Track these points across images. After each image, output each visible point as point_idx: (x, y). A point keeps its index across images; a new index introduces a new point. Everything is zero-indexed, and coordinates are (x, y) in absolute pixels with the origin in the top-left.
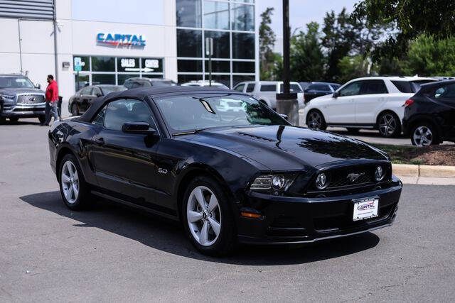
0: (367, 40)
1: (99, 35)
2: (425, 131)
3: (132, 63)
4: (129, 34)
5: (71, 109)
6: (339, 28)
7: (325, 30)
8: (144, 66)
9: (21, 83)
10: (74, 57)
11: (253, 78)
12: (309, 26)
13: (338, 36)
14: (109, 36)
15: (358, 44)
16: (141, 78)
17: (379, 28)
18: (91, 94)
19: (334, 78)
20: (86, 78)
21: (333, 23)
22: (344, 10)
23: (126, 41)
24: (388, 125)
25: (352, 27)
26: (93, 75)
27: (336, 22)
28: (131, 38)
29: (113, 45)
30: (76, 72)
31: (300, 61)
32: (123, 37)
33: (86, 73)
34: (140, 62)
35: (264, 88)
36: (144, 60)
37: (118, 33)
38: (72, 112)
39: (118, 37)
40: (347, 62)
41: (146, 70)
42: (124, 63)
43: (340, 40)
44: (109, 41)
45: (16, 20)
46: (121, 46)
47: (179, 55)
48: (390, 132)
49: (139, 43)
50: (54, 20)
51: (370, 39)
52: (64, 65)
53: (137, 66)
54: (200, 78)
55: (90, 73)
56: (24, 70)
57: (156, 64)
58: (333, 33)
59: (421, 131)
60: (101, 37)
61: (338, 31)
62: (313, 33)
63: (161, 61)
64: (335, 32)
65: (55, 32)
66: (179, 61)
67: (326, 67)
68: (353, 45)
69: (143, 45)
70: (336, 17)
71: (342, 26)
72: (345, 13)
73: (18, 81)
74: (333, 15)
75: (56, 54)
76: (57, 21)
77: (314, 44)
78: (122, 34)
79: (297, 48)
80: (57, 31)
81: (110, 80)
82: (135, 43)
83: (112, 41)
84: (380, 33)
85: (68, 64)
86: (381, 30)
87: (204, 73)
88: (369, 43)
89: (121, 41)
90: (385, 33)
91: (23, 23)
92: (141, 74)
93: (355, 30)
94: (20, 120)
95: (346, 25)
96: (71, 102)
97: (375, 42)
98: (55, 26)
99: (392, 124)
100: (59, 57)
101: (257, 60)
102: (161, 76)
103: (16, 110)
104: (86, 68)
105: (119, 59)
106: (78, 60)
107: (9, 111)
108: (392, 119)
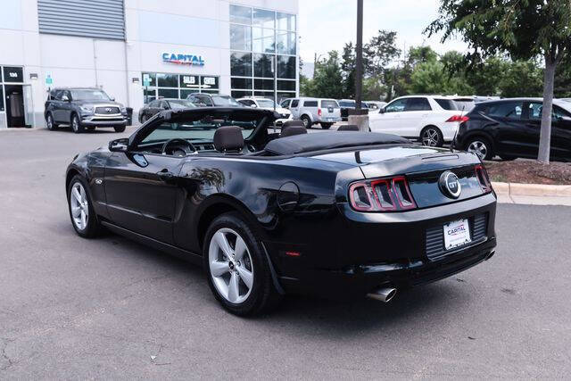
0: (378, 66)
1: (164, 55)
2: (479, 145)
3: (193, 80)
4: (190, 54)
7: (344, 57)
8: (202, 83)
9: (97, 96)
10: (143, 74)
11: (293, 95)
12: (330, 54)
14: (173, 56)
15: (371, 69)
16: (200, 93)
17: (388, 55)
18: (159, 106)
20: (153, 93)
21: (351, 51)
23: (187, 61)
24: (431, 138)
26: (159, 90)
27: (353, 50)
28: (192, 58)
29: (176, 64)
30: (145, 88)
32: (185, 57)
33: (151, 88)
34: (199, 80)
35: (307, 104)
36: (202, 78)
37: (180, 53)
39: (181, 57)
41: (204, 86)
42: (186, 80)
44: (172, 60)
45: (90, 40)
46: (183, 64)
47: (232, 74)
49: (199, 63)
50: (124, 40)
51: (381, 64)
52: (135, 80)
53: (197, 83)
54: (250, 94)
55: (156, 88)
56: (99, 85)
57: (213, 82)
59: (476, 146)
60: (166, 57)
62: (334, 59)
63: (217, 79)
64: (352, 59)
65: (125, 52)
66: (232, 79)
67: (344, 88)
68: (366, 70)
69: (202, 65)
70: (353, 46)
73: (95, 93)
74: (351, 45)
75: (127, 71)
76: (128, 41)
77: (336, 68)
78: (183, 54)
79: (322, 71)
80: (128, 51)
81: (174, 94)
82: (195, 62)
83: (175, 60)
84: (389, 60)
85: (137, 80)
86: (390, 58)
87: (253, 90)
88: (380, 69)
89: (182, 61)
90: (393, 60)
91: (98, 42)
92: (200, 89)
93: (369, 58)
94: (97, 129)
96: (141, 113)
97: (385, 68)
98: (126, 46)
99: (435, 138)
100: (130, 73)
101: (297, 80)
102: (217, 92)
103: (94, 120)
104: (153, 83)
105: (182, 77)
106: (146, 76)
107: (87, 121)
108: (435, 133)
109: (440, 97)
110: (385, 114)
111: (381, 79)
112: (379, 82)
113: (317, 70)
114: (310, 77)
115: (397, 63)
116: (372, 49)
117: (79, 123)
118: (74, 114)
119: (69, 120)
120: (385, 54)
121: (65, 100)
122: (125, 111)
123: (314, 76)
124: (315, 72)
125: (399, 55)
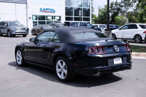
0: (124, 11)
1: (41, 8)
3: (51, 18)
4: (50, 8)
5: (32, 32)
6: (115, 7)
9: (17, 24)
12: (105, 6)
13: (114, 9)
14: (44, 9)
15: (121, 12)
16: (54, 22)
17: (128, 7)
18: (39, 27)
19: (113, 23)
20: (36, 22)
22: (117, 1)
23: (49, 11)
24: (138, 39)
25: (119, 6)
26: (39, 21)
27: (114, 5)
28: (51, 10)
29: (45, 12)
30: (33, 20)
31: (102, 17)
33: (36, 21)
34: (53, 17)
36: (55, 17)
37: (47, 8)
38: (32, 33)
39: (47, 9)
40: (117, 18)
41: (55, 20)
42: (49, 18)
43: (115, 11)
44: (44, 10)
45: (14, 4)
46: (48, 12)
47: (66, 15)
48: (138, 41)
49: (53, 11)
50: (26, 4)
51: (125, 10)
53: (52, 19)
55: (38, 21)
57: (58, 18)
58: (113, 8)
60: (41, 9)
61: (115, 8)
63: (60, 17)
64: (114, 8)
65: (27, 8)
66: (66, 17)
67: (111, 19)
68: (119, 12)
69: (55, 12)
70: (114, 3)
71: (116, 6)
72: (117, 2)
73: (16, 23)
74: (113, 3)
75: (27, 15)
76: (27, 4)
78: (48, 8)
79: (101, 13)
80: (27, 7)
81: (44, 23)
83: (45, 10)
84: (128, 9)
85: (31, 18)
86: (129, 8)
87: (74, 21)
89: (47, 11)
90: (130, 8)
91: (17, 4)
92: (54, 21)
93: (120, 8)
94: (16, 36)
95: (117, 6)
96: (32, 30)
97: (127, 12)
98: (27, 5)
99: (139, 39)
100: (28, 15)
101: (91, 17)
102: (60, 22)
103: (16, 33)
104: (36, 19)
105: (47, 16)
106: (34, 17)
107: (14, 33)
108: (139, 37)
109: (141, 24)
110: (121, 30)
111: (125, 16)
112: (125, 17)
113: (100, 13)
114: (97, 16)
115: (132, 10)
116: (121, 4)
117: (10, 34)
118: (9, 30)
119: (7, 33)
120: (127, 6)
121: (6, 26)
122: (27, 29)
123: (99, 15)
124: (99, 14)
125: (132, 6)
